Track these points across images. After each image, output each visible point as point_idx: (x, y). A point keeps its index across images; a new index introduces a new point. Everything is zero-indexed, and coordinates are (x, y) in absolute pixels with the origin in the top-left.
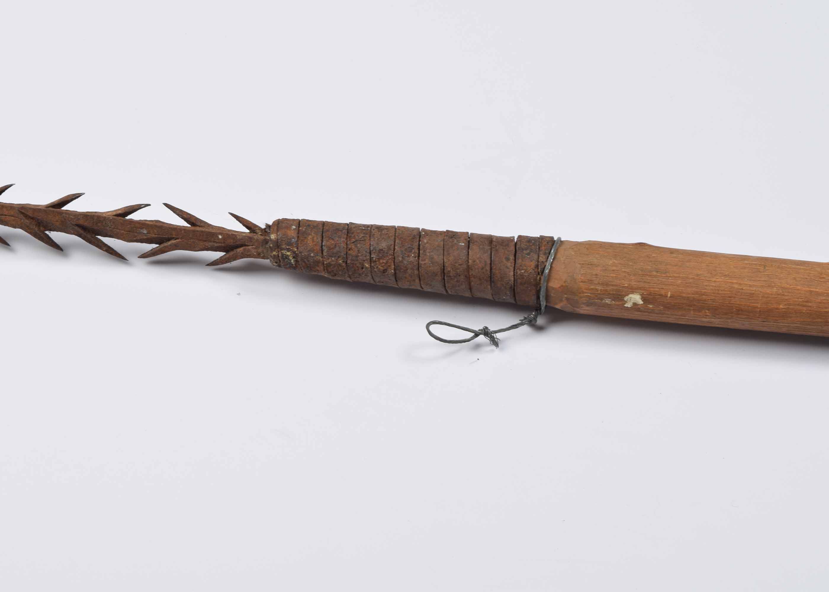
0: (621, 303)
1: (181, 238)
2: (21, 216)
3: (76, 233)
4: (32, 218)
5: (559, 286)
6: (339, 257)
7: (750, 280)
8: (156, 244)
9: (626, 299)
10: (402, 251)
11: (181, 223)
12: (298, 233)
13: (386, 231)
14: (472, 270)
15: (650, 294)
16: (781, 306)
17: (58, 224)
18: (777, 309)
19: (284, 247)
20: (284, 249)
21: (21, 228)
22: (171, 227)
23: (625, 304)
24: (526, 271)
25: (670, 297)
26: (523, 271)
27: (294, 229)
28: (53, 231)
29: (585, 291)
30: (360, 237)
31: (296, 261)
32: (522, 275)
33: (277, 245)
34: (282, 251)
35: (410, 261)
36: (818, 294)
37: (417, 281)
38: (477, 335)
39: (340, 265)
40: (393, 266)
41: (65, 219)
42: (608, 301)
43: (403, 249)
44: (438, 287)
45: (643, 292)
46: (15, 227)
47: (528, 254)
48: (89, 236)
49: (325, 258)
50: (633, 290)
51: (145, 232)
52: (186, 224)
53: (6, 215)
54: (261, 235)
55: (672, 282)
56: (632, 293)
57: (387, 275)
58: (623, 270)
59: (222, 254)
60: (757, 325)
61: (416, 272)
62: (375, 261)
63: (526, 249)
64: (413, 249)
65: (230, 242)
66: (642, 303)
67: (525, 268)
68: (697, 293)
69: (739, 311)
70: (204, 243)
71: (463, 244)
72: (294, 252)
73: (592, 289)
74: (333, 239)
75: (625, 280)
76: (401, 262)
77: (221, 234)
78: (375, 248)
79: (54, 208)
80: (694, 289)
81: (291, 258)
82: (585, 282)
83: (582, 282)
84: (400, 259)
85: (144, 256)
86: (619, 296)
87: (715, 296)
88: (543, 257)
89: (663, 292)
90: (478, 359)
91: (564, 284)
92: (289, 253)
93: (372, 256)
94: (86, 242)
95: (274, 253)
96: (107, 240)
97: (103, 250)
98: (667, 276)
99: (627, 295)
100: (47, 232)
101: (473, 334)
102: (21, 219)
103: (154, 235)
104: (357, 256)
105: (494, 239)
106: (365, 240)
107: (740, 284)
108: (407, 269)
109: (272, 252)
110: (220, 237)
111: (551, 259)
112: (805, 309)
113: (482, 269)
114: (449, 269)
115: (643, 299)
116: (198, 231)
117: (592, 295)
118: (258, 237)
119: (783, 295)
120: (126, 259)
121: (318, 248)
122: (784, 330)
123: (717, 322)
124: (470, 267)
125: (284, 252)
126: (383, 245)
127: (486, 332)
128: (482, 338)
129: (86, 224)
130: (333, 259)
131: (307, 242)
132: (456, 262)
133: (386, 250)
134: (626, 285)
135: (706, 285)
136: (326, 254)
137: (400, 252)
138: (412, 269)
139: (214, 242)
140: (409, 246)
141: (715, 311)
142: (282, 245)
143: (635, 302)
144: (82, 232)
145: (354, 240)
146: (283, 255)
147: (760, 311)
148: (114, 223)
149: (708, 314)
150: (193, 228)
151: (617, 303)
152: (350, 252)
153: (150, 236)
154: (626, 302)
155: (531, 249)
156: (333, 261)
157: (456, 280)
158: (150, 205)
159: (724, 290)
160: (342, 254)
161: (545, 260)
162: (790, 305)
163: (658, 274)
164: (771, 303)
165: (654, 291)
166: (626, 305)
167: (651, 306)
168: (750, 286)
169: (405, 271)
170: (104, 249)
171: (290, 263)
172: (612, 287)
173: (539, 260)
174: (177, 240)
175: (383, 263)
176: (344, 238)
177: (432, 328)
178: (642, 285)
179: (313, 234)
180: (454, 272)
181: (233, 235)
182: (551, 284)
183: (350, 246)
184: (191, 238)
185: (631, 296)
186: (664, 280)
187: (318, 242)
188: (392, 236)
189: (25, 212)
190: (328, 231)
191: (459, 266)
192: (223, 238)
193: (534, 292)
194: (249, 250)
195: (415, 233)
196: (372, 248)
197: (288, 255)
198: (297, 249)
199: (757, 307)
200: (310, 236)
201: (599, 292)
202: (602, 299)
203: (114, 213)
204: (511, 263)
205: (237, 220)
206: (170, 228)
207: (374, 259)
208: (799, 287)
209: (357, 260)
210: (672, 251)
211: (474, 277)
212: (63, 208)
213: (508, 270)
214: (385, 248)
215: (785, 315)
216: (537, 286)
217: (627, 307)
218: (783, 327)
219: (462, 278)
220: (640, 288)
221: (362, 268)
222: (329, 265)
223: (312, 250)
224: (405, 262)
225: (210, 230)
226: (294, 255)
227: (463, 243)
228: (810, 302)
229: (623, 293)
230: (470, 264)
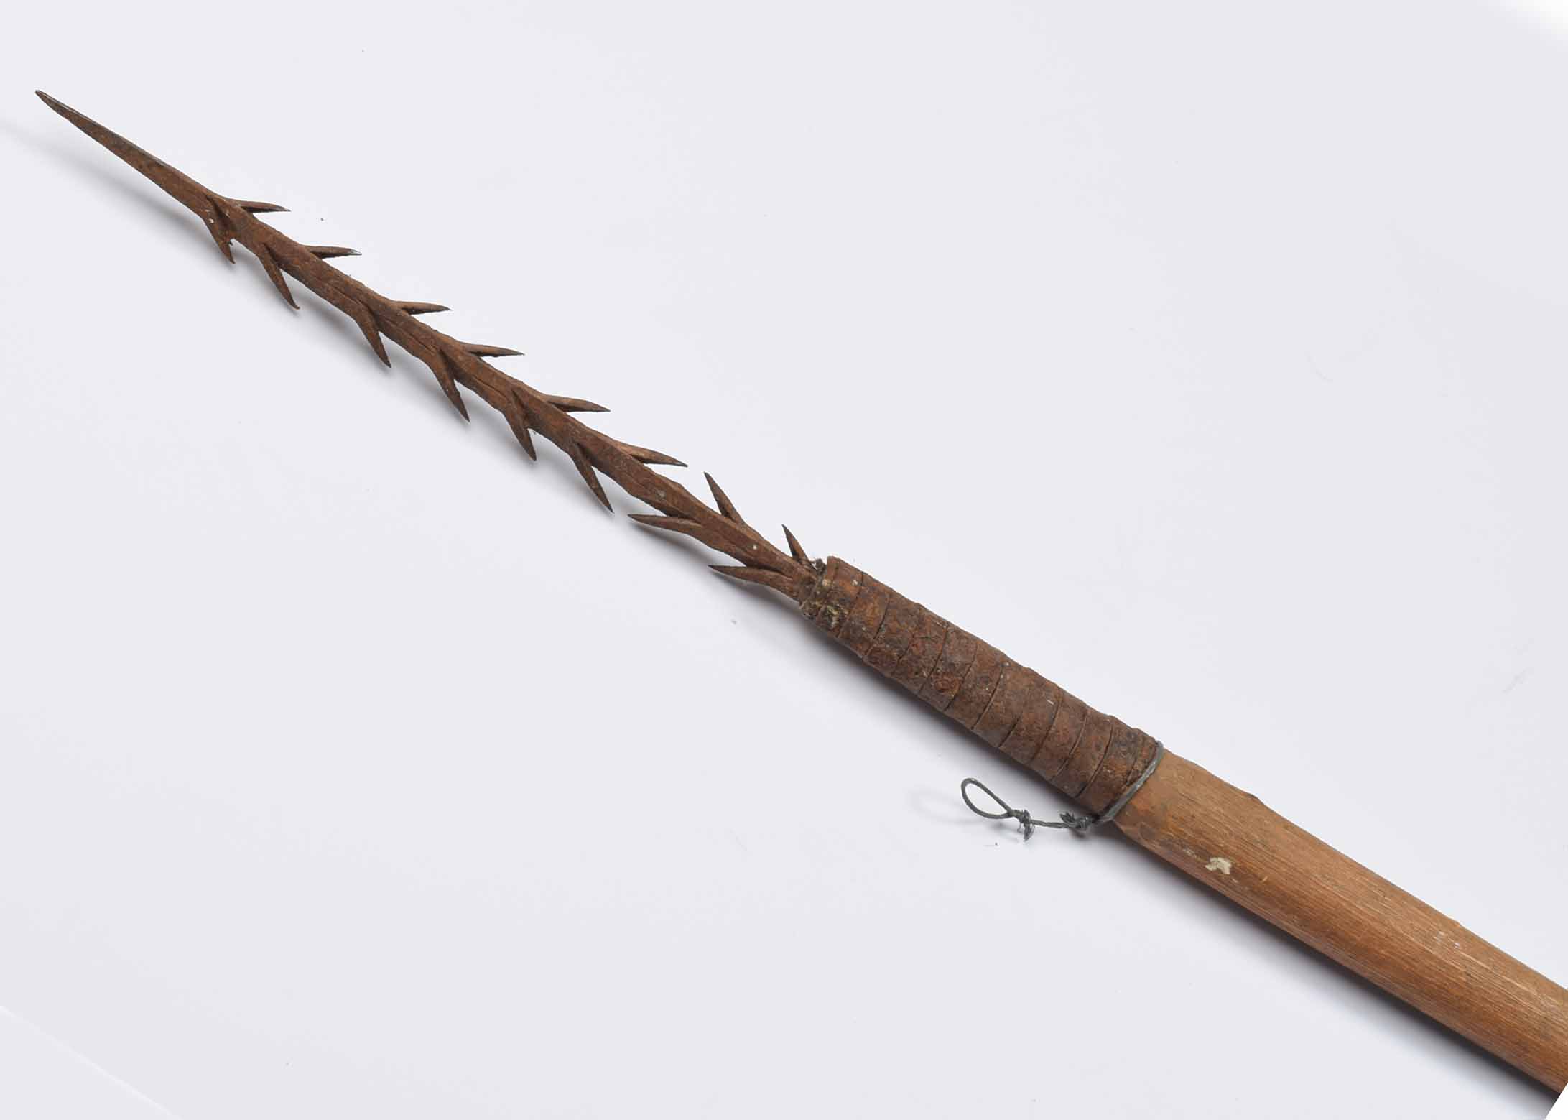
0: (1202, 861)
1: (704, 525)
2: (512, 399)
3: (572, 453)
4: (522, 406)
5: (1143, 808)
6: (896, 647)
7: (1363, 906)
8: (663, 512)
9: (1212, 860)
10: (976, 678)
11: (713, 505)
12: (859, 593)
13: (966, 641)
14: (1049, 740)
15: (1243, 868)
16: (1383, 952)
17: (555, 431)
18: (1376, 952)
19: (833, 602)
20: (832, 605)
21: (503, 412)
22: (698, 504)
23: (1207, 864)
24: (1113, 773)
25: (1265, 882)
26: (1109, 771)
27: (855, 586)
28: (540, 433)
29: (1171, 829)
30: (933, 636)
31: (839, 626)
32: (1106, 775)
33: (826, 596)
34: (828, 607)
35: (981, 693)
36: (1431, 957)
37: (974, 720)
38: (1009, 814)
39: (892, 657)
40: (956, 691)
41: (567, 430)
42: (1189, 852)
43: (978, 676)
44: (993, 739)
45: (1238, 862)
46: (495, 407)
47: (1124, 753)
48: (585, 463)
49: (878, 640)
50: (1226, 854)
51: (662, 495)
52: (716, 509)
53: (491, 387)
54: (807, 570)
55: (1275, 866)
56: (1224, 857)
57: (943, 696)
58: (1227, 825)
59: (741, 564)
60: (1341, 956)
61: (980, 710)
62: (938, 674)
63: (1124, 745)
64: (991, 681)
65: (764, 559)
66: (1228, 873)
67: (1114, 769)
68: (1297, 892)
69: (1332, 935)
70: (729, 544)
71: (1052, 703)
72: (843, 614)
73: (1181, 831)
74: (899, 622)
75: (1223, 839)
76: (970, 690)
77: (757, 544)
78: (946, 659)
79: (561, 409)
80: (1297, 887)
81: (834, 619)
82: (1176, 818)
83: (1173, 817)
84: (970, 686)
85: (638, 518)
86: (1206, 854)
87: (1316, 906)
88: (1139, 765)
89: (1259, 873)
90: (996, 844)
91: (1150, 810)
92: (835, 613)
93: (937, 666)
94: (576, 469)
95: (817, 603)
96: (602, 478)
97: (591, 488)
98: (1273, 857)
99: (1217, 857)
100: (530, 431)
101: (1005, 811)
102: (510, 402)
103: (670, 505)
104: (919, 658)
105: (1089, 713)
106: (937, 642)
107: (1351, 905)
108: (971, 702)
109: (814, 600)
110: (755, 548)
111: (1150, 771)
112: (1407, 966)
113: (1063, 745)
114: (1023, 727)
115: (1233, 870)
116: (730, 527)
117: (1175, 838)
118: (803, 571)
119: (1391, 940)
120: (610, 509)
121: (876, 624)
122: (1366, 975)
123: (1297, 932)
124: (1048, 736)
125: (830, 608)
126: (958, 659)
127: (1024, 818)
128: (1014, 821)
129: (591, 449)
130: (888, 646)
131: (865, 610)
132: (1035, 722)
133: (958, 667)
134: (1222, 845)
135: (1312, 889)
136: (881, 636)
137: (973, 678)
138: (978, 705)
139: (743, 549)
140: (989, 675)
141: (1305, 921)
142: (833, 599)
143: (1221, 868)
144: (579, 454)
145: (923, 635)
146: (826, 609)
147: (1356, 946)
148: (628, 465)
149: (1295, 920)
150: (724, 519)
151: (1199, 859)
152: (913, 648)
153: (666, 502)
154: (1210, 863)
155: (1129, 748)
156: (885, 648)
157: (1022, 742)
158: (686, 466)
159: (1330, 904)
160: (901, 646)
161: (1140, 770)
162: (1393, 954)
163: (1264, 849)
164: (1374, 943)
165: (1250, 867)
166: (1207, 867)
167: (1236, 881)
168: (1361, 912)
169: (968, 703)
170: (594, 487)
171: (830, 625)
172: (1202, 839)
173: (1135, 766)
174: (698, 525)
175: (947, 680)
176: (913, 627)
177: (970, 788)
178: (1240, 853)
179: (876, 602)
180: (1027, 733)
181: (772, 552)
182: (1134, 802)
183: (916, 642)
184: (717, 531)
185: (1220, 859)
186: (1267, 859)
187: (878, 617)
188: (971, 653)
189: (520, 397)
190: (896, 607)
191: (1037, 730)
192: (758, 551)
193: (1109, 801)
194: (781, 581)
195: (998, 659)
196: (943, 655)
197: (833, 615)
198: (850, 612)
199: (1355, 940)
200: (872, 605)
201: (1186, 838)
202: (1183, 847)
203: (634, 452)
204: (1100, 755)
205: (787, 537)
206: (697, 506)
207: (939, 671)
208: (1413, 939)
209: (916, 662)
210: (1287, 825)
211: (1047, 749)
212: (569, 414)
213: (1093, 761)
214: (958, 664)
215: (1380, 962)
216: (1117, 794)
217: (1207, 869)
218: (1367, 972)
219: (1032, 744)
220: (1236, 857)
221: (917, 673)
222: (878, 650)
223: (866, 623)
224: (974, 693)
225: (745, 532)
226: (841, 618)
227: (1053, 701)
228: (1417, 962)
229: (1213, 853)
230: (1050, 732)
